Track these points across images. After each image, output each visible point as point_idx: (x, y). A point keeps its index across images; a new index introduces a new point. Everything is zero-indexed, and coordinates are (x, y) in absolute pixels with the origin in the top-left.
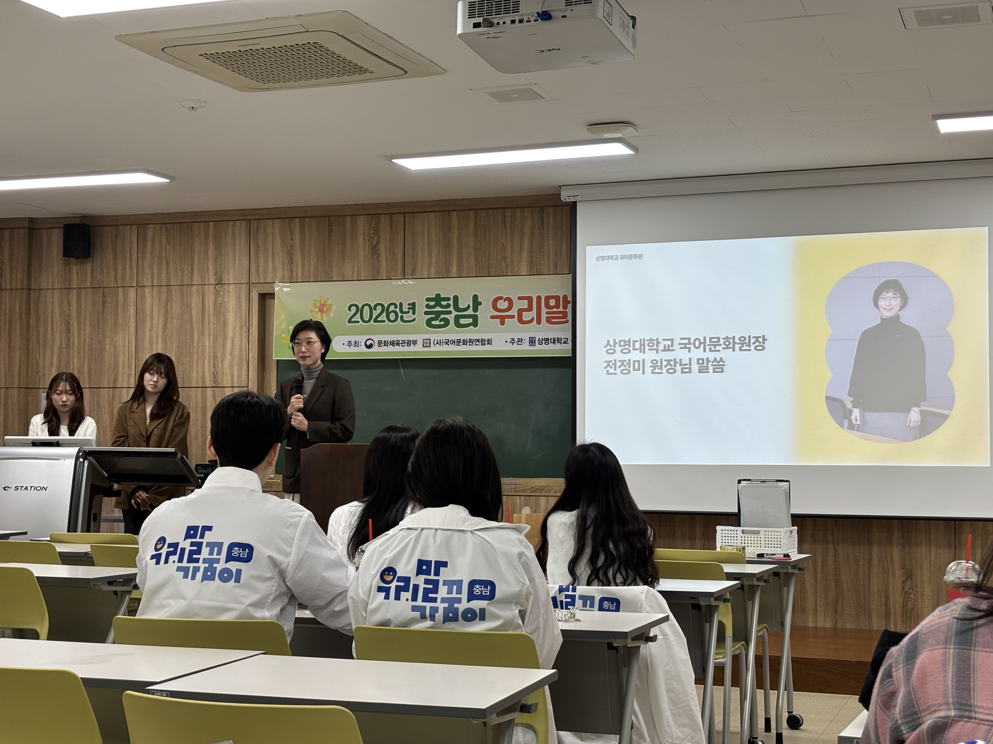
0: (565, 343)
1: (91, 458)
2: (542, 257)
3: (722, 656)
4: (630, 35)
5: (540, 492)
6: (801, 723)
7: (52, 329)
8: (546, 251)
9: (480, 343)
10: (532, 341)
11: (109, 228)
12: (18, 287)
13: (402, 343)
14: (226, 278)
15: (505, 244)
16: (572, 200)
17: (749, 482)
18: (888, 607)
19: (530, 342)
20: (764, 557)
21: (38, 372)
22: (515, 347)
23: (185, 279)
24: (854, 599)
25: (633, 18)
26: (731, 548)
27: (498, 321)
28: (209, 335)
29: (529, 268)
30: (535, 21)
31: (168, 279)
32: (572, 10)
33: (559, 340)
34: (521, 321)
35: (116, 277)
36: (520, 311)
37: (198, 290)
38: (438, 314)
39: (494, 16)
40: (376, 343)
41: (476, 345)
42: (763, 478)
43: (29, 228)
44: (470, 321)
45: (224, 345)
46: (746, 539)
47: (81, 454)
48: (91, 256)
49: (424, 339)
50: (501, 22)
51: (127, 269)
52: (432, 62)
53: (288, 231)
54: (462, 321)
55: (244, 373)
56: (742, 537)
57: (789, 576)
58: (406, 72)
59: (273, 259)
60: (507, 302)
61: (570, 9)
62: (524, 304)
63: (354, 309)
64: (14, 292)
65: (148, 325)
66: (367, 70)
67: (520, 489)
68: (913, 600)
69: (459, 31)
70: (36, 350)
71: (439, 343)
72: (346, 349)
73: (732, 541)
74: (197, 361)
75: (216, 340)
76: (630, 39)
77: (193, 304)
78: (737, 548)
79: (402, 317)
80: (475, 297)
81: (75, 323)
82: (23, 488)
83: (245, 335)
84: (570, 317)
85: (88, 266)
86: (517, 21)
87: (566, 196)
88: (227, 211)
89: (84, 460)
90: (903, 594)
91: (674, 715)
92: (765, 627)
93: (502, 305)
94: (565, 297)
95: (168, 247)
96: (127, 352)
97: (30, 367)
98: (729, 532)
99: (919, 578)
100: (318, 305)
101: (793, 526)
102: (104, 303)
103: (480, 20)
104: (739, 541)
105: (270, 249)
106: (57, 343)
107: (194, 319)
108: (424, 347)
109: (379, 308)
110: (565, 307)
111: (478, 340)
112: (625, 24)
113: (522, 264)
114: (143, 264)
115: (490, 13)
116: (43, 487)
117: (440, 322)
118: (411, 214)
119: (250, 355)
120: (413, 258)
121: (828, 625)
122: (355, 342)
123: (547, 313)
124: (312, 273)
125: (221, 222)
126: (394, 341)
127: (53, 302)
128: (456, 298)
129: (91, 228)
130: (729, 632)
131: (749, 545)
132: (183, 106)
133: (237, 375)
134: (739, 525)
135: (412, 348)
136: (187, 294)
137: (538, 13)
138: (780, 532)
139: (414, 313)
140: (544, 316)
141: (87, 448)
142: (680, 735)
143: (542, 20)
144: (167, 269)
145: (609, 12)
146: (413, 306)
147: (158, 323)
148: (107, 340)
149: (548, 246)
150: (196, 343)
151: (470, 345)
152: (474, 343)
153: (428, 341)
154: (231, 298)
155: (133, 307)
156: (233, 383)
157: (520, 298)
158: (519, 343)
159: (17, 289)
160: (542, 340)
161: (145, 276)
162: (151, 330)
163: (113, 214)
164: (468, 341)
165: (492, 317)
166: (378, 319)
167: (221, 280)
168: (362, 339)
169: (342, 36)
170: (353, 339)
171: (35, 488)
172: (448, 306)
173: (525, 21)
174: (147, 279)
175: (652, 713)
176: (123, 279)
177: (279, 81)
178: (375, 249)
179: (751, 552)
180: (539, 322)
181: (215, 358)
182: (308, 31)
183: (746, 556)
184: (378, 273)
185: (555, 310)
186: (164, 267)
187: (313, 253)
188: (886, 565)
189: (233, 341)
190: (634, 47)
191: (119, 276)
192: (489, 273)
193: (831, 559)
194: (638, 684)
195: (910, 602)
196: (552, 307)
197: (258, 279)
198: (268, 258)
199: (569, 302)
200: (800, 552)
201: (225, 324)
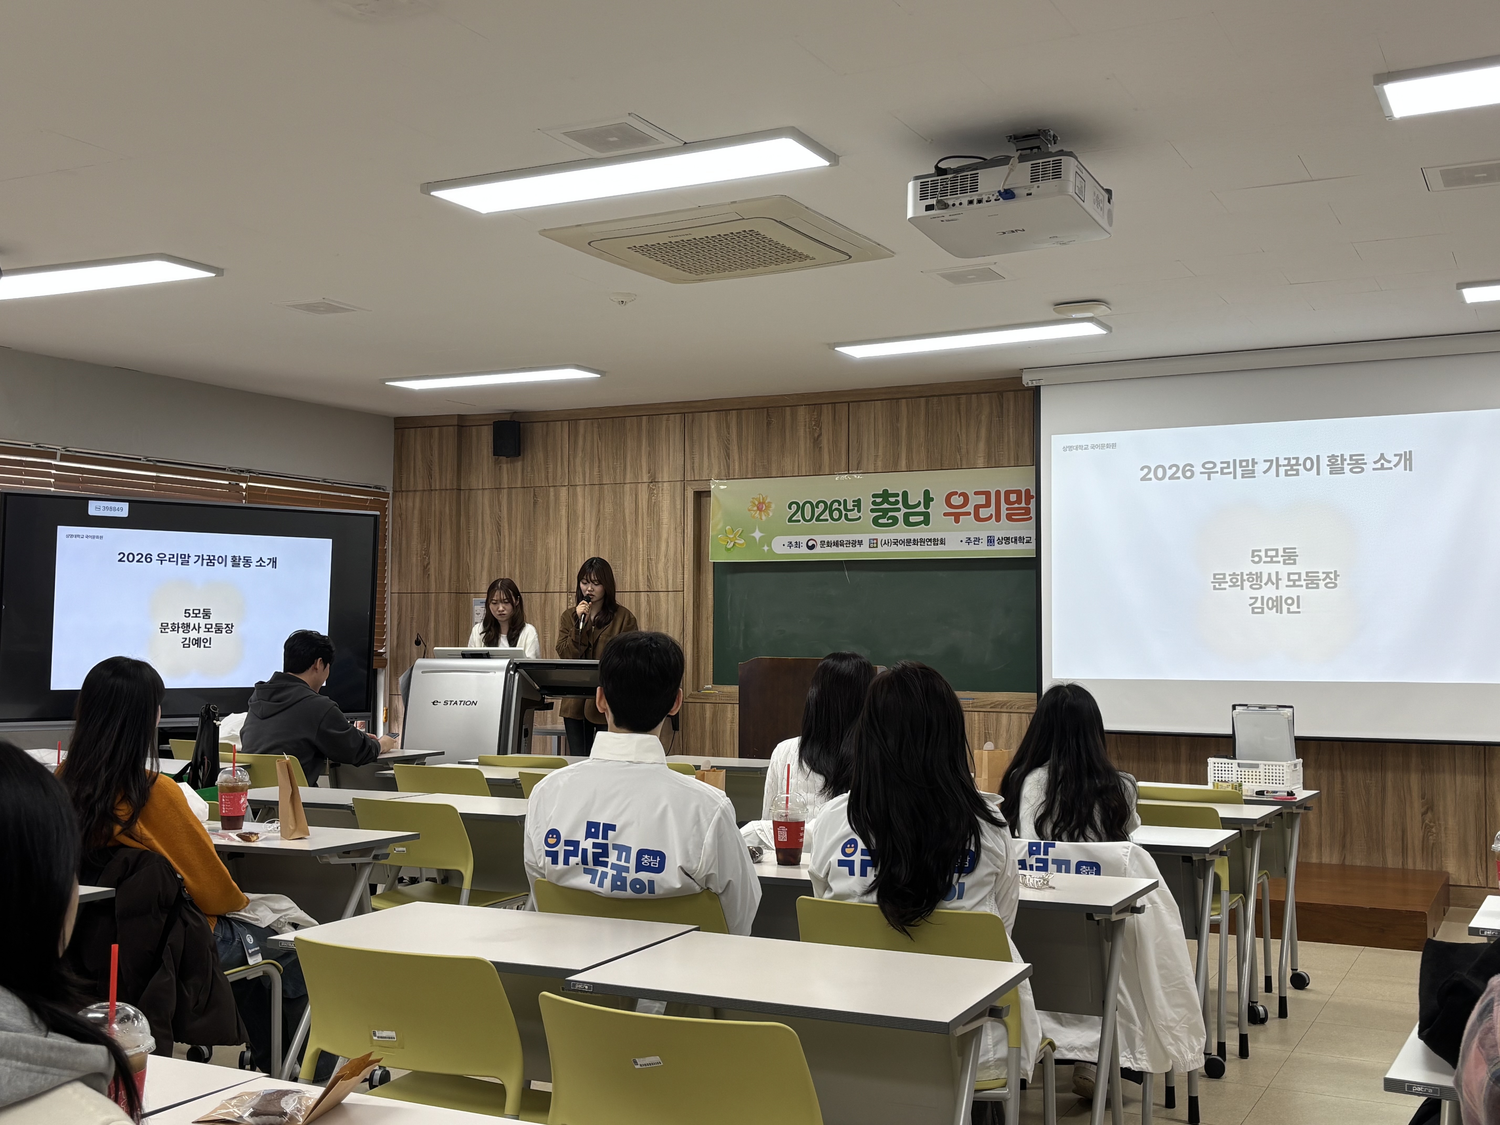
0: (1028, 542)
1: (522, 671)
2: (1001, 447)
3: (1217, 913)
4: (1106, 211)
5: (1001, 708)
6: (1307, 982)
7: (483, 530)
8: (1006, 440)
9: (933, 543)
10: (990, 541)
11: (540, 424)
12: (448, 488)
13: (846, 544)
14: (660, 475)
15: (959, 434)
16: (1035, 384)
17: (1245, 708)
18: (1405, 843)
19: (988, 542)
20: (1264, 795)
21: (468, 576)
22: (972, 547)
23: (618, 477)
24: (1366, 833)
25: (1109, 192)
26: (1225, 785)
27: (952, 518)
28: (643, 536)
29: (986, 460)
30: (996, 200)
31: (601, 477)
32: (1038, 187)
33: (1021, 539)
34: (977, 518)
35: (547, 476)
36: (977, 508)
37: (631, 489)
38: (885, 511)
39: (949, 197)
40: (819, 543)
41: (927, 545)
42: (1263, 703)
43: (458, 425)
44: (922, 518)
45: (658, 547)
46: (1243, 773)
47: (511, 666)
48: (522, 454)
49: (870, 539)
50: (957, 203)
51: (558, 467)
52: (879, 245)
53: (725, 425)
54: (912, 519)
55: (680, 576)
56: (1238, 771)
57: (1292, 816)
58: (850, 257)
59: (709, 455)
60: (961, 497)
61: (1036, 186)
62: (982, 499)
63: (794, 507)
64: (443, 492)
65: (580, 526)
66: (807, 257)
67: (979, 704)
68: (1435, 835)
69: (910, 214)
70: (467, 553)
71: (887, 542)
72: (787, 550)
73: (1227, 776)
74: (631, 563)
75: (649, 540)
76: (1106, 217)
77: (626, 504)
78: (1232, 785)
79: (846, 515)
80: (927, 493)
81: (506, 525)
82: (453, 703)
83: (680, 535)
84: (1033, 514)
85: (519, 465)
86: (975, 202)
87: (1028, 380)
88: (660, 404)
89: (515, 673)
90: (1423, 827)
91: (1166, 994)
92: (1266, 873)
93: (957, 500)
94: (1028, 491)
95: (600, 443)
96: (559, 555)
97: (461, 570)
98: (1223, 765)
99: (1441, 809)
100: (757, 503)
101: (1298, 758)
102: (535, 503)
103: (934, 201)
104: (1235, 776)
105: (706, 444)
106: (488, 545)
107: (628, 520)
108: (870, 547)
109: (821, 506)
110: (1028, 502)
111: (930, 540)
112: (1100, 198)
113: (979, 455)
114: (574, 463)
115: (944, 193)
116: (473, 702)
117: (888, 520)
118: (855, 403)
119: (685, 558)
120: (858, 451)
121: (1335, 860)
122: (796, 542)
123: (1007, 509)
124: (750, 469)
125: (654, 416)
126: (837, 541)
127: (483, 504)
128: (905, 494)
129: (521, 424)
130: (1225, 886)
131: (1247, 780)
132: (612, 300)
133: (671, 578)
134: (1234, 758)
135: (858, 549)
136: (620, 493)
137: (999, 192)
138: (1283, 767)
139: (859, 511)
140: (1004, 512)
141: (518, 660)
142: (1175, 1016)
143: (1004, 199)
144: (599, 467)
145: (1082, 187)
146: (858, 503)
147: (590, 524)
148: (539, 542)
149: (1008, 434)
150: (629, 545)
151: (921, 545)
152: (926, 543)
153: (875, 541)
154: (666, 497)
155: (564, 508)
156: (667, 586)
157: (976, 493)
158: (976, 543)
159: (447, 490)
160: (1002, 539)
161: (577, 474)
162: (583, 532)
163: (544, 410)
164: (919, 541)
165: (945, 514)
166: (821, 518)
167: (655, 478)
168: (803, 539)
169: (781, 222)
170: (794, 539)
171: (465, 703)
172: (897, 502)
173: (984, 201)
174: (579, 478)
175: (1142, 992)
176: (555, 479)
177: (713, 271)
178: (816, 442)
179: (1249, 789)
180: (998, 519)
181: (649, 560)
182: (744, 219)
183: (1243, 793)
184: (820, 467)
185: (1016, 505)
186: (596, 464)
187: (750, 447)
188: (1402, 794)
189: (668, 543)
190: (1110, 223)
191: (550, 475)
192: (941, 466)
193: (1338, 786)
194: (1125, 960)
195: (1431, 837)
196: (1014, 503)
197: (693, 477)
198: (703, 453)
199: (1032, 497)
200: (1305, 787)
201: (659, 524)
